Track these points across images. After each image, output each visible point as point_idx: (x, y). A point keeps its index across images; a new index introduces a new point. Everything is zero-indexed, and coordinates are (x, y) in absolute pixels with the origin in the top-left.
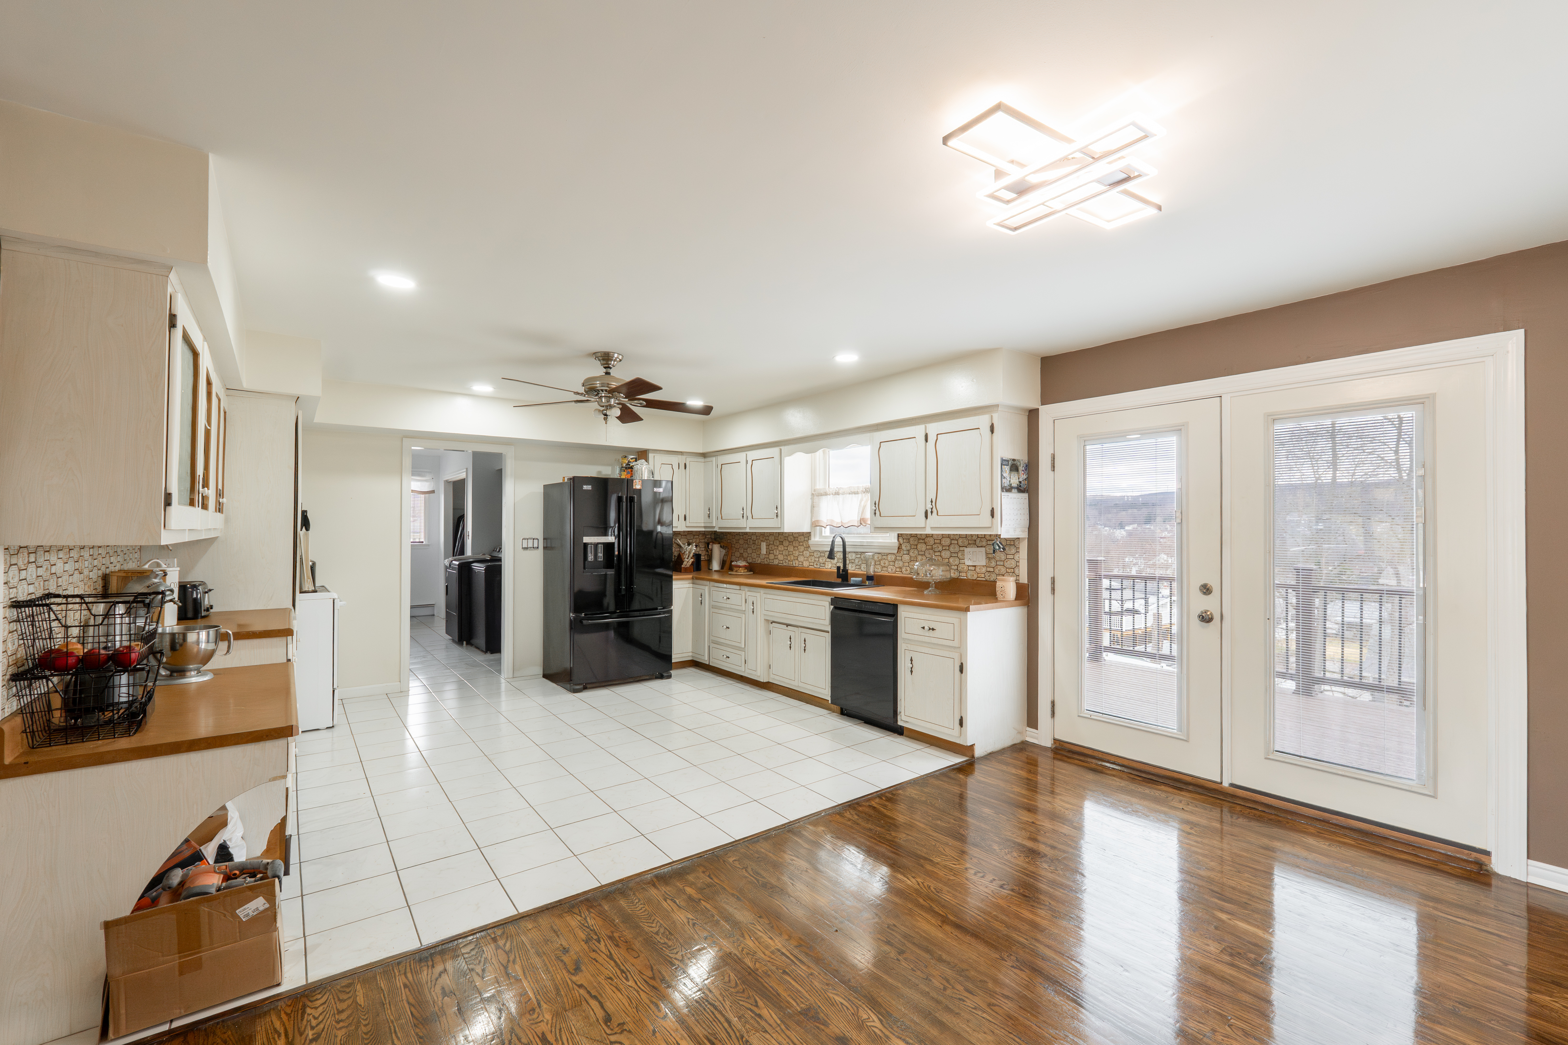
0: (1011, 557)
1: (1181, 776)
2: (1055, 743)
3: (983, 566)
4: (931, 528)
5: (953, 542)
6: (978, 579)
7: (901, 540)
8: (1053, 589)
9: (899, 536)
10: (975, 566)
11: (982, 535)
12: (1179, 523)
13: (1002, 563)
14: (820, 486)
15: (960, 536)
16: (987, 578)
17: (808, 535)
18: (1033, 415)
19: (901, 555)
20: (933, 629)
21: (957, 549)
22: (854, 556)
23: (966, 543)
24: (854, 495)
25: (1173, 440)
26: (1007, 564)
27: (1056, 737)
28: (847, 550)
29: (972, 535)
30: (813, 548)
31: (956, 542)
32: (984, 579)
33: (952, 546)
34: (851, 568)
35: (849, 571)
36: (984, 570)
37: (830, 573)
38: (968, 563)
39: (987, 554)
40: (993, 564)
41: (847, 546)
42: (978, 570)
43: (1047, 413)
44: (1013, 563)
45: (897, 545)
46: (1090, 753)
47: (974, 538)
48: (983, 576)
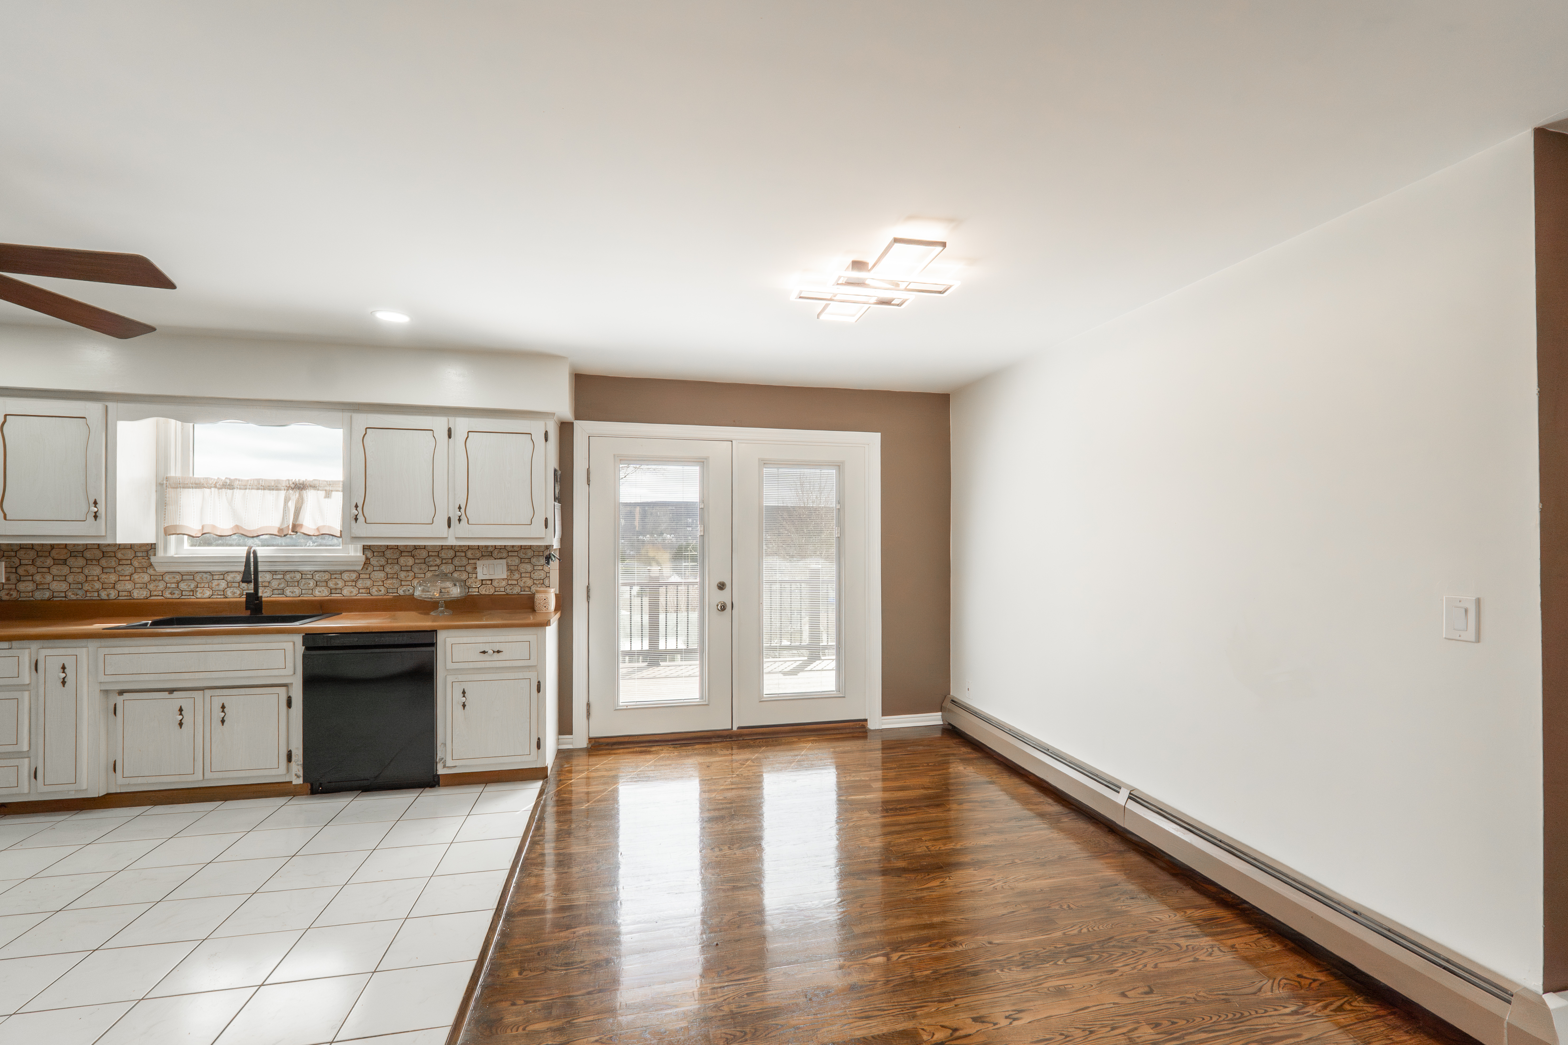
0: (540, 568)
1: (705, 734)
2: (590, 742)
3: (503, 579)
4: (456, 538)
5: (458, 554)
6: (496, 593)
7: (369, 554)
8: (588, 597)
9: (365, 548)
10: (491, 580)
11: (501, 546)
12: (702, 535)
13: (528, 575)
14: (175, 472)
15: (469, 548)
16: (509, 591)
17: (150, 549)
18: (566, 429)
19: (368, 571)
20: (498, 652)
21: (465, 562)
22: (268, 577)
23: (478, 555)
24: (267, 492)
25: (696, 470)
26: (536, 575)
27: (591, 736)
28: (260, 569)
29: (487, 547)
30: (160, 569)
31: (463, 554)
32: (504, 593)
33: (457, 559)
34: (265, 594)
35: (263, 599)
36: (504, 583)
37: (236, 604)
38: (480, 576)
39: (508, 566)
40: (517, 576)
41: (259, 564)
42: (495, 584)
43: (583, 429)
44: (543, 575)
45: (363, 558)
46: (626, 740)
47: (490, 549)
48: (502, 589)
